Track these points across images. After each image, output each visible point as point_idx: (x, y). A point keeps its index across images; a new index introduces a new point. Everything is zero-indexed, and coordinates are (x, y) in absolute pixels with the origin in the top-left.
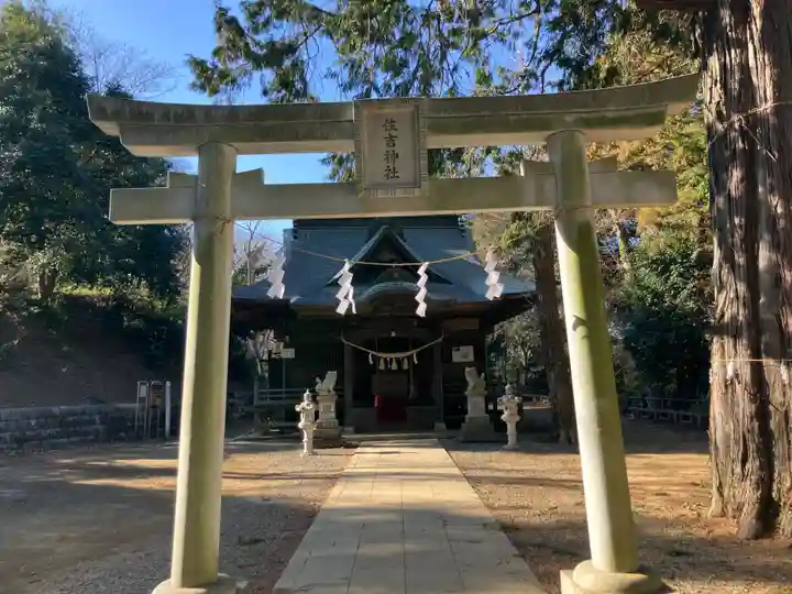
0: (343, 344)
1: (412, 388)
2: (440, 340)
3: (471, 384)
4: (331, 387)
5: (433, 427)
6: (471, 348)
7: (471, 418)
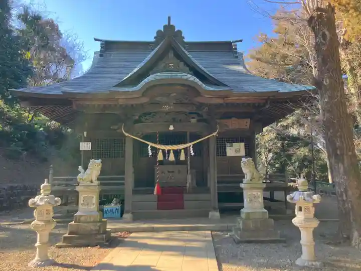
0: (125, 136)
1: (189, 177)
2: (214, 134)
3: (248, 177)
4: (94, 178)
5: (207, 216)
6: (242, 145)
7: (248, 214)
